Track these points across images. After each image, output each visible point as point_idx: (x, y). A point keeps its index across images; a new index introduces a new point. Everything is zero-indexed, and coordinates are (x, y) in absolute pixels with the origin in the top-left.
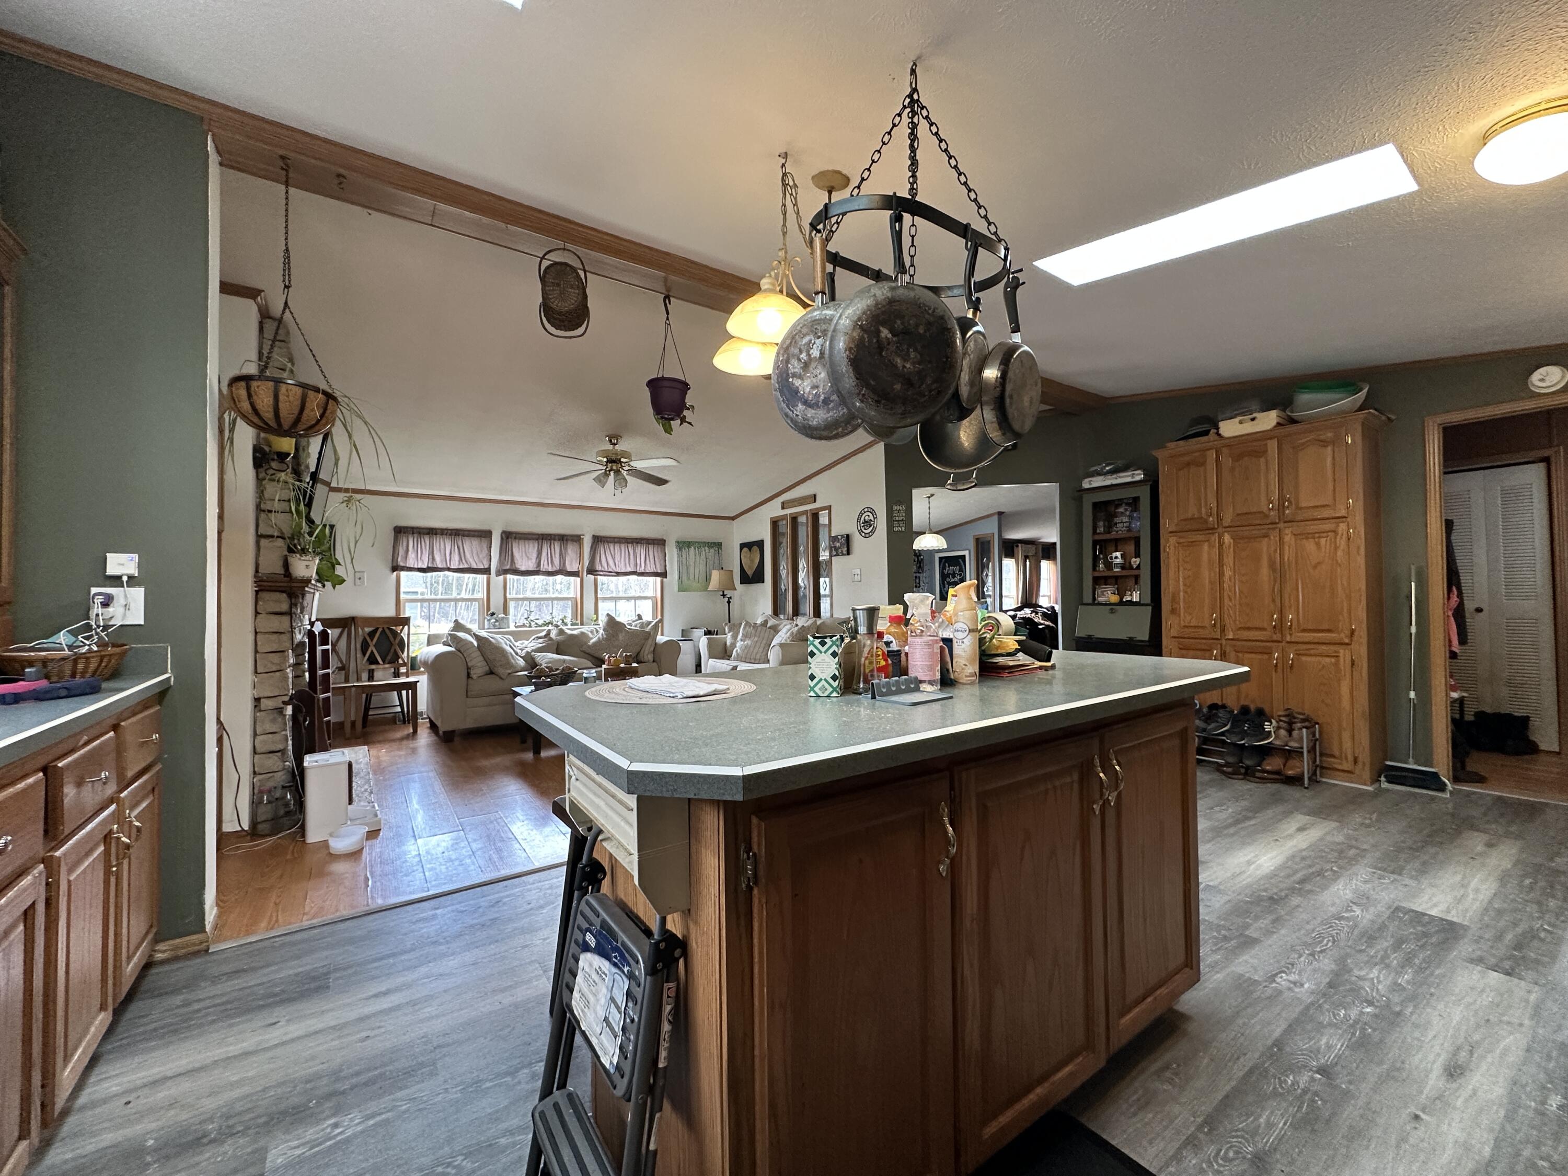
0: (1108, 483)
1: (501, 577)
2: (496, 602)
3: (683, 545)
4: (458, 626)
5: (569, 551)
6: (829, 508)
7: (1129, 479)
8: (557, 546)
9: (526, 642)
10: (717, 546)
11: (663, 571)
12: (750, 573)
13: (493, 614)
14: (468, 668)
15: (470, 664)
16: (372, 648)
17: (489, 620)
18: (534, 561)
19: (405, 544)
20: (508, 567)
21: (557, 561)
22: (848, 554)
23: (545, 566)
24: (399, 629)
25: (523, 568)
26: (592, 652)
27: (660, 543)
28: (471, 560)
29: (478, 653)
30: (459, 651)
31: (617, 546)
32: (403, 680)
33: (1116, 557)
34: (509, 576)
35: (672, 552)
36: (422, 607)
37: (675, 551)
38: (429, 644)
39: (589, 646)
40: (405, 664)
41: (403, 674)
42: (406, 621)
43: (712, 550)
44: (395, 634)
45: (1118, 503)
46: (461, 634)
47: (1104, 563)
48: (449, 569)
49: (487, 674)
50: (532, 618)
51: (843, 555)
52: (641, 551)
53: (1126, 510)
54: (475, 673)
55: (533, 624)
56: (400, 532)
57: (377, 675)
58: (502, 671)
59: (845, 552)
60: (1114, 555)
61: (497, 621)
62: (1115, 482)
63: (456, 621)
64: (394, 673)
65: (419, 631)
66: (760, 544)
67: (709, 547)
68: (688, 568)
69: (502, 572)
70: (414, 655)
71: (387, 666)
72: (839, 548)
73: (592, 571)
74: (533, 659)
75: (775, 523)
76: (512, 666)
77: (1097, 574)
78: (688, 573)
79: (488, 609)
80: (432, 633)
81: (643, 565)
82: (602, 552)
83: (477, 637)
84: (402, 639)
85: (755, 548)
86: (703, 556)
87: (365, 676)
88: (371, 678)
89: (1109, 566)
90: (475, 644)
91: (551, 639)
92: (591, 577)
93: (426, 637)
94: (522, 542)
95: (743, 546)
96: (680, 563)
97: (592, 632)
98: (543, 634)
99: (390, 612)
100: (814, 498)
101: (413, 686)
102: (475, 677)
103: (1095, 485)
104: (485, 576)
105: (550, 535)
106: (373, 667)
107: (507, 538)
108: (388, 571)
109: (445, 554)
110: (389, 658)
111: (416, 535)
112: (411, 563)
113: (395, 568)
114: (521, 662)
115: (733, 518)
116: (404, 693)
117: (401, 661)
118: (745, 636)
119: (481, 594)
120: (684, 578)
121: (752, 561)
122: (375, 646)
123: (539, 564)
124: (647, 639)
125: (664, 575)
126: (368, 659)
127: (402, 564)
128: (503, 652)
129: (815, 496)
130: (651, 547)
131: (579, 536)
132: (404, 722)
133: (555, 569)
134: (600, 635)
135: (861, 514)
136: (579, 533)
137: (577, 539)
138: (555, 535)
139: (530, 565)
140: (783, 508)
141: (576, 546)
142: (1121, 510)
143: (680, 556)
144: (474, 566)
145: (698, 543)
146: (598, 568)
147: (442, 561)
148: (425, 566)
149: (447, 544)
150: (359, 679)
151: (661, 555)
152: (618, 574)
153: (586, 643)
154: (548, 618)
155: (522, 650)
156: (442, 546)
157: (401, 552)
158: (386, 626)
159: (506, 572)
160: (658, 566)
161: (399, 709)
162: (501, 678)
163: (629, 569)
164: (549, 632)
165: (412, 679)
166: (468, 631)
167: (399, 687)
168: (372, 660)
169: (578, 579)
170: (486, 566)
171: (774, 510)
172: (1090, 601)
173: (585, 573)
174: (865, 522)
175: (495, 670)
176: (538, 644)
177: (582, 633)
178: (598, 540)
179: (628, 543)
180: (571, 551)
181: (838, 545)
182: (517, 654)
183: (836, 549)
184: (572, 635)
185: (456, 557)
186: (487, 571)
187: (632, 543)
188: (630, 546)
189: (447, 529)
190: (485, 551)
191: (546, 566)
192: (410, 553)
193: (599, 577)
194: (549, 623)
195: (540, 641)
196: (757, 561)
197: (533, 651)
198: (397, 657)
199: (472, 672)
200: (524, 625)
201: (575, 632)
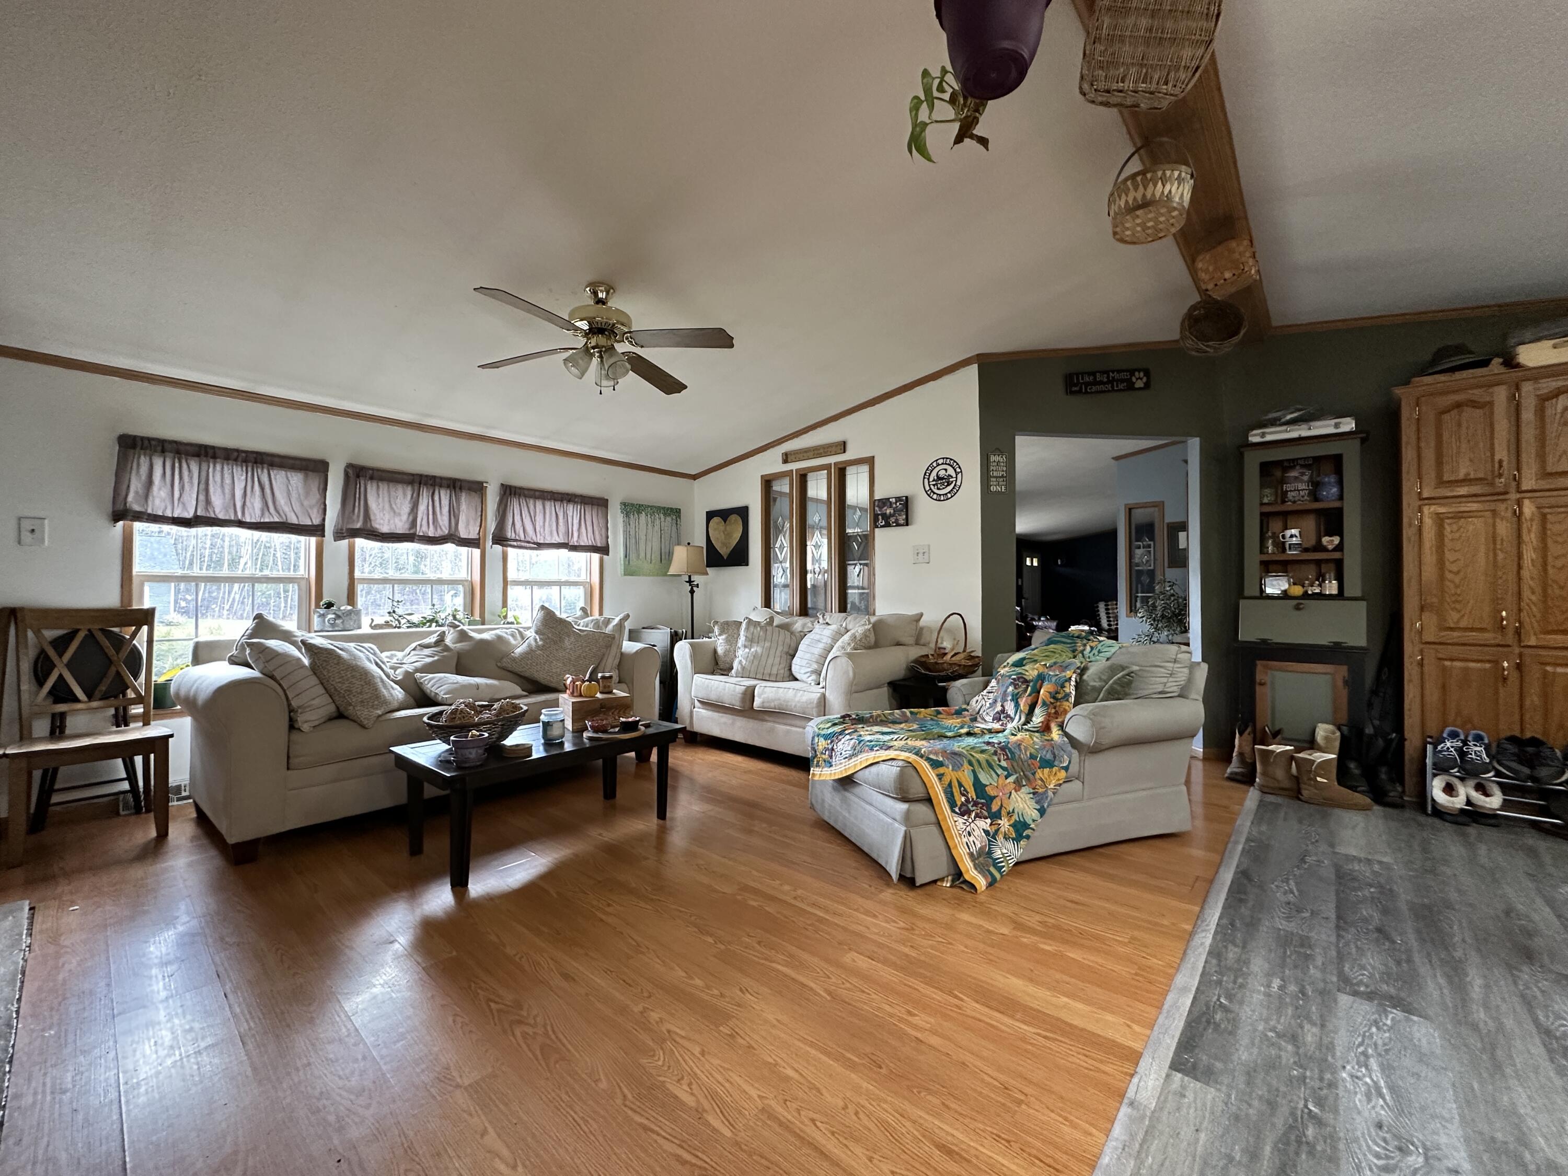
0: (1294, 435)
1: (345, 542)
2: (334, 587)
3: (631, 509)
4: (263, 626)
5: (464, 507)
6: (870, 461)
7: (1332, 430)
8: (444, 496)
9: (400, 655)
10: (674, 513)
11: (604, 545)
12: (724, 551)
13: (329, 605)
14: (291, 710)
15: (294, 703)
16: (61, 670)
17: (323, 616)
18: (405, 517)
19: (144, 469)
20: (359, 525)
21: (444, 520)
22: (907, 525)
23: (423, 528)
24: (127, 632)
25: (385, 529)
26: (518, 669)
27: (600, 503)
28: (287, 509)
29: (314, 680)
30: (272, 677)
31: (539, 504)
32: (135, 733)
33: (1292, 536)
34: (360, 542)
35: (616, 517)
36: (177, 592)
37: (620, 518)
38: (197, 659)
39: (514, 659)
40: (140, 700)
41: (136, 718)
42: (146, 617)
43: (669, 519)
44: (119, 642)
45: (1291, 464)
46: (273, 643)
47: (1274, 544)
48: (241, 524)
49: (331, 719)
50: (400, 611)
51: (898, 525)
52: (573, 512)
53: (1303, 474)
54: (306, 720)
55: (403, 621)
56: (134, 446)
57: (72, 723)
58: (363, 713)
59: (902, 522)
60: (1288, 533)
61: (338, 617)
62: (1305, 433)
63: (259, 617)
64: (116, 716)
65: (176, 633)
66: (743, 512)
67: (665, 515)
68: (637, 543)
69: (346, 533)
70: (161, 680)
71: (95, 704)
72: (891, 515)
73: (500, 539)
74: (419, 686)
75: (767, 483)
76: (385, 702)
77: (1265, 558)
78: (637, 550)
79: (319, 596)
80: (201, 639)
81: (576, 535)
82: (517, 512)
83: (310, 649)
84: (136, 653)
85: (735, 519)
86: (657, 528)
87: (41, 727)
88: (58, 730)
89: (1281, 546)
90: (306, 661)
91: (447, 648)
92: (498, 548)
93: (190, 646)
94: (383, 486)
95: (710, 515)
96: (626, 533)
97: (513, 635)
98: (432, 639)
99: (109, 598)
100: (843, 446)
101: (160, 745)
102: (305, 727)
103: (1269, 438)
104: (313, 540)
105: (434, 478)
106: (61, 708)
107: (358, 476)
108: (103, 522)
109: (233, 495)
110: (103, 688)
111: (169, 455)
112: (159, 503)
113: (121, 514)
114: (398, 693)
115: (695, 477)
116: (139, 760)
117: (131, 694)
118: (751, 641)
119: (306, 569)
120: (633, 556)
121: (729, 535)
122: (68, 666)
123: (414, 524)
124: (609, 646)
125: (604, 550)
126: (50, 693)
127: (137, 508)
128: (364, 676)
129: (844, 443)
130: (588, 508)
131: (481, 483)
132: (138, 810)
133: (439, 533)
134: (531, 640)
135: (930, 469)
136: (480, 478)
137: (477, 488)
138: (441, 478)
139: (400, 525)
140: (785, 461)
141: (476, 500)
142: (1294, 474)
143: (627, 524)
144: (293, 520)
145: (652, 507)
146: (510, 534)
147: (226, 509)
148: (189, 514)
149: (240, 476)
150: (25, 736)
151: (602, 521)
152: (540, 546)
153: (507, 655)
154: (428, 613)
155: (394, 668)
156: (228, 481)
157: (136, 485)
158: (95, 627)
159: (354, 533)
160: (598, 537)
161: (126, 786)
162: (363, 727)
163: (556, 539)
164: (442, 636)
165: (155, 730)
166: (286, 636)
167: (127, 750)
168: (62, 694)
169: (477, 552)
170: (317, 521)
171: (771, 463)
172: (1257, 594)
173: (489, 542)
174: (939, 478)
175: (350, 711)
176: (426, 657)
177: (500, 638)
178: (509, 492)
179: (555, 500)
180: (467, 505)
181: (889, 511)
182: (388, 676)
183: (886, 517)
184: (482, 641)
185: (256, 503)
186: (317, 530)
187: (562, 501)
188: (558, 504)
189: (237, 451)
190: (315, 496)
191: (425, 528)
192: (155, 488)
193: (510, 550)
194: (431, 621)
195: (427, 651)
196: (737, 535)
197: (417, 670)
198: (124, 686)
199: (301, 719)
200: (387, 624)
201: (486, 636)
